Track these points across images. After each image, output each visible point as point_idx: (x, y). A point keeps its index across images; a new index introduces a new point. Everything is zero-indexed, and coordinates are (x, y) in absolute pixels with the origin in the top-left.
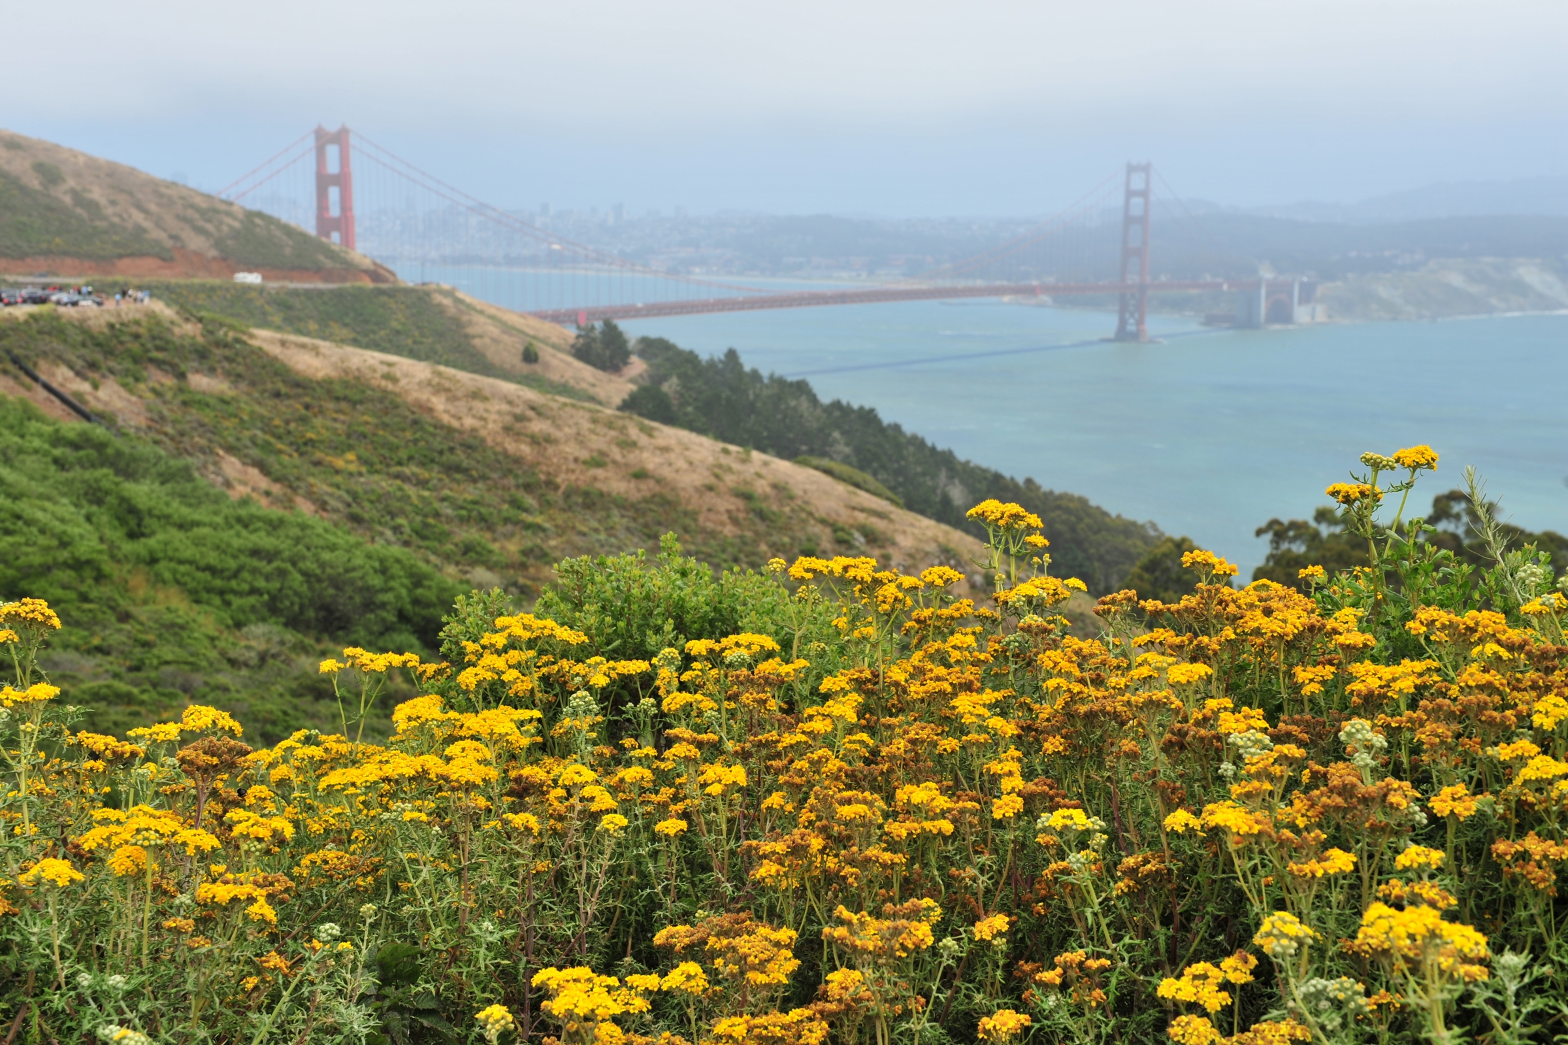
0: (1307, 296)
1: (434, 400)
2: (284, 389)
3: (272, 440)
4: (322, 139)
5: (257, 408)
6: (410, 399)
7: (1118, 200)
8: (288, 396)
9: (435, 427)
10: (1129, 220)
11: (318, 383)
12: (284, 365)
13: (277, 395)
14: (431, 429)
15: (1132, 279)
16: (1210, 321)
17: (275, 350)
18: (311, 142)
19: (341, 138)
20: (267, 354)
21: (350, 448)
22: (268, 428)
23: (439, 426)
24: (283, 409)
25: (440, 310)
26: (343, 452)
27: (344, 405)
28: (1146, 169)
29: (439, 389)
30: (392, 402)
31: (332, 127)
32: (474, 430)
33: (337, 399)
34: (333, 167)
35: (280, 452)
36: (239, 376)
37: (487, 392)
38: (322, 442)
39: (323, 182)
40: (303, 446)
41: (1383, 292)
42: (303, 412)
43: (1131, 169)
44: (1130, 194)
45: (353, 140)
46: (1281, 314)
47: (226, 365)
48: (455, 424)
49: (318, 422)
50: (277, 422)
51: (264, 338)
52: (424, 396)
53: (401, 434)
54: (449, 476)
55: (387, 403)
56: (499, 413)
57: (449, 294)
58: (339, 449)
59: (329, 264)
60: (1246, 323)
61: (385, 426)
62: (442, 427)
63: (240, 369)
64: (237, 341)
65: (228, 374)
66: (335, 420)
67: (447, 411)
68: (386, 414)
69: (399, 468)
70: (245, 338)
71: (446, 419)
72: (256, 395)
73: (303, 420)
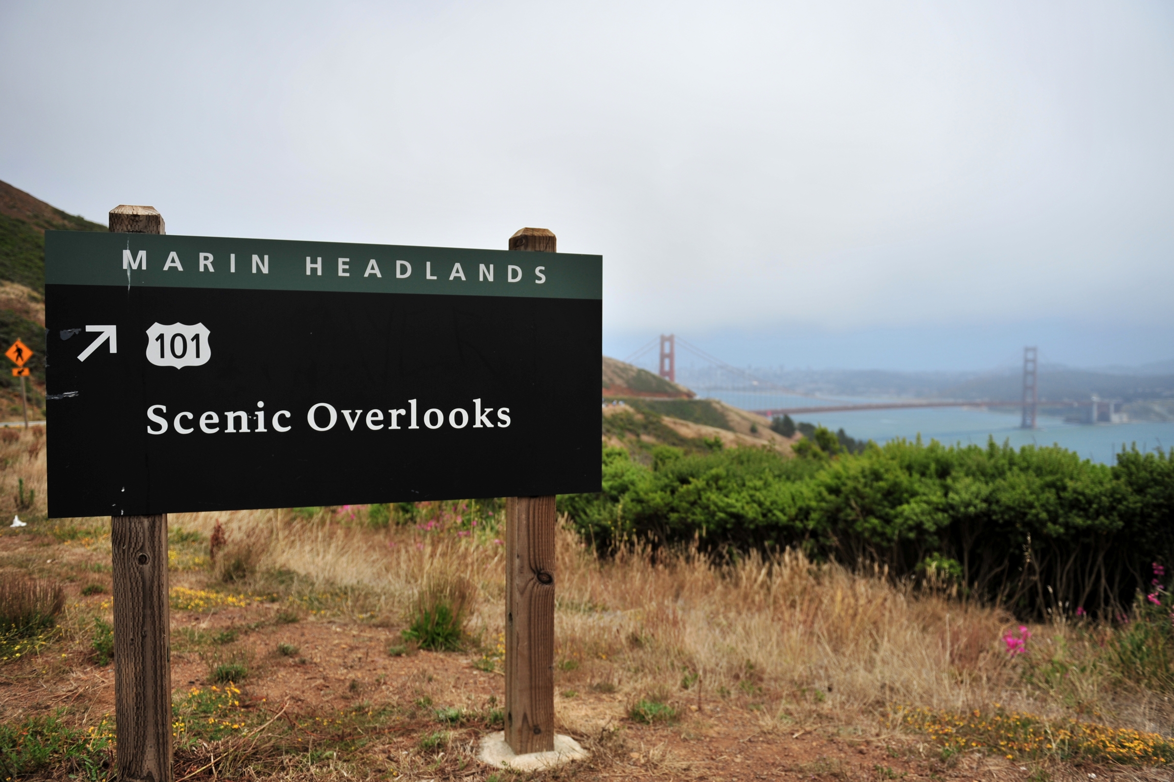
0: (1118, 409)
2: (676, 442)
4: (663, 340)
7: (1020, 363)
8: (678, 445)
10: (1026, 373)
11: (690, 439)
12: (676, 432)
15: (1029, 400)
16: (1068, 420)
17: (672, 426)
18: (658, 341)
19: (671, 339)
25: (715, 410)
28: (1034, 350)
31: (667, 334)
34: (667, 351)
36: (659, 436)
39: (663, 356)
41: (1157, 408)
43: (1027, 350)
44: (1027, 361)
45: (676, 340)
46: (1104, 417)
47: (654, 432)
51: (667, 421)
57: (718, 403)
59: (670, 390)
60: (1086, 421)
63: (660, 433)
64: (657, 422)
65: (655, 436)
70: (660, 421)
72: (665, 444)
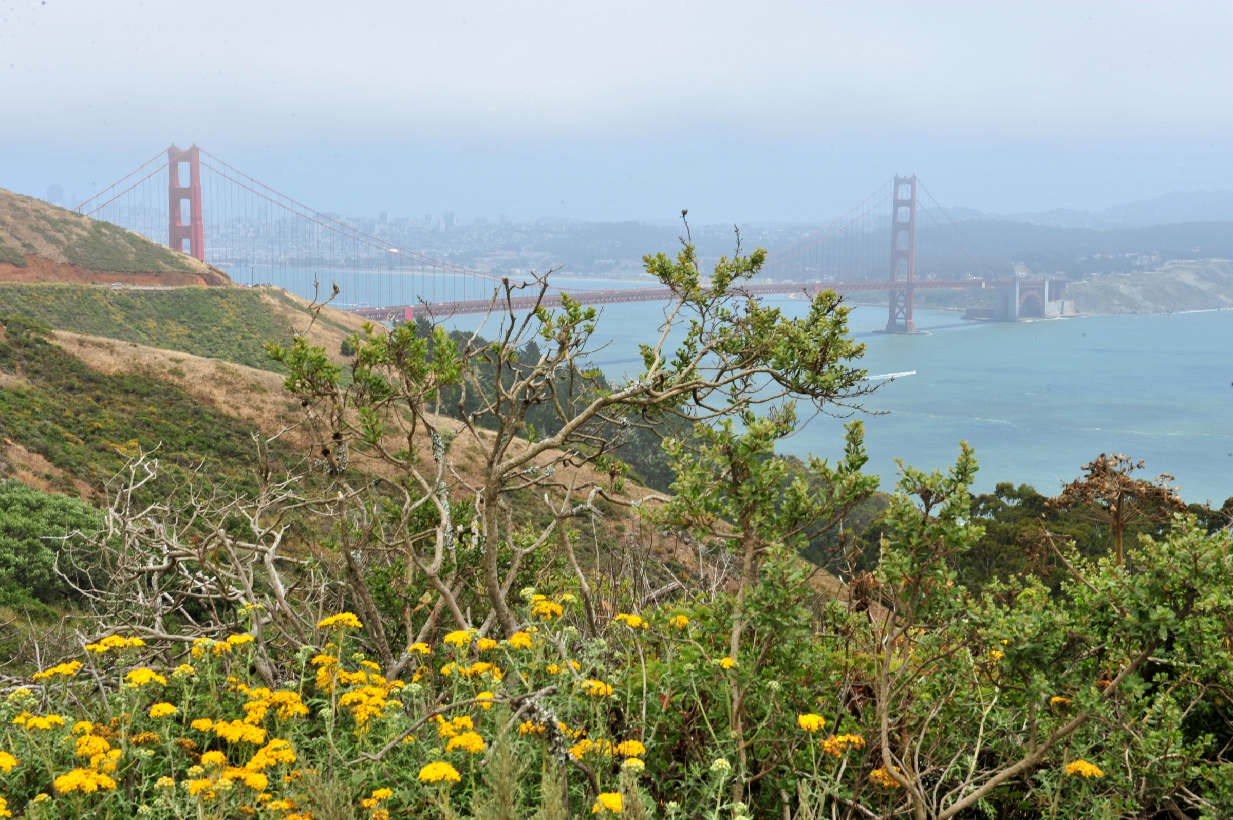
0: (1057, 293)
1: (216, 392)
2: (77, 384)
3: (60, 429)
4: (175, 157)
5: (51, 401)
6: (193, 392)
7: (888, 209)
8: (81, 390)
9: (215, 417)
10: (897, 227)
11: (110, 377)
12: (79, 362)
13: (71, 389)
14: (210, 418)
15: (902, 278)
16: (971, 315)
17: (73, 349)
18: (165, 159)
19: (191, 156)
20: (65, 353)
21: (134, 435)
22: (58, 418)
23: (218, 415)
24: (76, 401)
26: (127, 439)
27: (132, 397)
28: (912, 181)
29: (220, 383)
30: (176, 394)
31: (184, 146)
32: (250, 418)
33: (127, 392)
34: (184, 181)
35: (67, 439)
36: (37, 372)
37: (265, 386)
38: (108, 430)
39: (176, 194)
40: (89, 435)
42: (94, 404)
43: (898, 181)
44: (897, 204)
45: (202, 157)
46: (1034, 309)
47: (25, 362)
48: (233, 413)
49: (106, 412)
50: (67, 413)
51: (64, 338)
52: (207, 389)
53: (182, 422)
54: (223, 459)
55: (172, 395)
56: (274, 403)
58: (123, 437)
60: (1003, 316)
61: (168, 416)
62: (221, 416)
63: (39, 366)
64: (38, 341)
65: (26, 371)
66: (123, 411)
67: (226, 402)
68: (171, 405)
69: (178, 453)
70: (45, 338)
71: (225, 409)
72: (51, 389)
73: (93, 411)
